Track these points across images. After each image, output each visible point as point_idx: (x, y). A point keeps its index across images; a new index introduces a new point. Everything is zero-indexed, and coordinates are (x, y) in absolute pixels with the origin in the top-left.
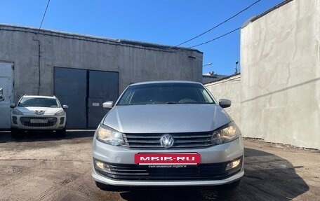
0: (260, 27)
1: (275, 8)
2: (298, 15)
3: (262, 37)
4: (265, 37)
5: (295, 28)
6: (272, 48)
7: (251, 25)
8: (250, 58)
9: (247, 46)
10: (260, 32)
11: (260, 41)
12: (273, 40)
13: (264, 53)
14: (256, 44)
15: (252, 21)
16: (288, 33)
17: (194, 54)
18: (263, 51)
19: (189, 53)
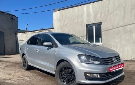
0: (62, 14)
1: (69, 8)
2: (78, 13)
4: (65, 18)
5: (77, 17)
6: (68, 23)
7: (58, 12)
8: (58, 25)
9: (57, 20)
10: (63, 16)
11: (62, 19)
12: (68, 20)
13: (65, 24)
14: (61, 20)
15: (59, 10)
16: (74, 18)
17: (14, 18)
18: (64, 23)
19: (11, 16)
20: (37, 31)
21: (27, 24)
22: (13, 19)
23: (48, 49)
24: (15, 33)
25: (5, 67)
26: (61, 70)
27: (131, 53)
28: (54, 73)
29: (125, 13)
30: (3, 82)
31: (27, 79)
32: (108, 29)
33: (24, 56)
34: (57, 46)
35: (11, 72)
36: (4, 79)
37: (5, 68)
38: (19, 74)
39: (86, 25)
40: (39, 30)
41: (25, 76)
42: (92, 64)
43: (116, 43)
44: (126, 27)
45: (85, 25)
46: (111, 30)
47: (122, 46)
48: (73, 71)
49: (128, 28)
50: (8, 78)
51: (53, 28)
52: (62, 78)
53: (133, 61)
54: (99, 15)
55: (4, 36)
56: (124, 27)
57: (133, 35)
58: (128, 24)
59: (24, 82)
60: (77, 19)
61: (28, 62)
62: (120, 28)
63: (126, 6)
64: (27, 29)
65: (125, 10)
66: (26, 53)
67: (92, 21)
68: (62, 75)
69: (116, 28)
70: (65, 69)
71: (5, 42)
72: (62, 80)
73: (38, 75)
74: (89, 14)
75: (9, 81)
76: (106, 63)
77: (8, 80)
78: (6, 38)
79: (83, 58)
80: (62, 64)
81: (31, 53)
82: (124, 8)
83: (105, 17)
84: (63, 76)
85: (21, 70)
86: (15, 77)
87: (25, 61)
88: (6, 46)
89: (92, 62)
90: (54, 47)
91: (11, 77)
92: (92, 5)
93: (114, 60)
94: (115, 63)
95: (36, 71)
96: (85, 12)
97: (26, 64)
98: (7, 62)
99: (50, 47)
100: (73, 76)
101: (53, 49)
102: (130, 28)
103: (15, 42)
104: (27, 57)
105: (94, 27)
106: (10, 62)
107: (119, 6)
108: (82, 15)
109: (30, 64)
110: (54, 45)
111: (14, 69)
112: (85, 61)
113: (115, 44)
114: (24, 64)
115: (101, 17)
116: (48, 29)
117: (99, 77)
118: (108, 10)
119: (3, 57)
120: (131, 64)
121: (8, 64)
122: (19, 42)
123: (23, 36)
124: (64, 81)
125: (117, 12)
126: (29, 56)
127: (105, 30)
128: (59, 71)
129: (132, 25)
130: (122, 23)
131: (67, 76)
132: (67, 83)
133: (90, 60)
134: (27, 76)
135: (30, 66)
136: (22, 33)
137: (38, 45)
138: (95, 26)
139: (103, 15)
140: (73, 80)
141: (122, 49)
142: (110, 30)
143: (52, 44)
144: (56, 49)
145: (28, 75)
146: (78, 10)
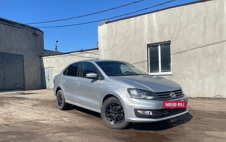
0: (112, 28)
1: (122, 19)
2: (135, 26)
3: (114, 34)
4: (116, 34)
5: (134, 33)
6: (120, 42)
7: (105, 26)
9: (103, 38)
10: (112, 31)
11: (112, 36)
12: (121, 37)
14: (110, 37)
15: (106, 23)
16: (130, 35)
17: (37, 32)
18: (114, 43)
19: (33, 30)
20: (74, 53)
21: (57, 41)
22: (36, 34)
23: (92, 82)
24: (40, 57)
25: (33, 106)
26: (108, 108)
27: (215, 86)
28: (99, 111)
29: (205, 27)
30: (37, 123)
31: (66, 119)
32: (180, 51)
33: (60, 91)
34: (103, 78)
35: (43, 112)
36: (37, 120)
37: (34, 108)
38: (54, 114)
39: (148, 45)
40: (76, 52)
41: (62, 117)
42: (144, 99)
43: (192, 72)
44: (206, 47)
45: (145, 45)
46: (185, 53)
47: (201, 76)
48: (122, 108)
49: (210, 48)
50: (42, 119)
51: (98, 49)
52: (110, 117)
53: (218, 98)
54: (166, 31)
55: (23, 61)
56: (203, 48)
57: (218, 59)
58: (210, 43)
59: (63, 122)
60: (134, 36)
61: (66, 98)
62: (197, 50)
63: (207, 16)
64: (56, 48)
65: (205, 22)
66: (62, 87)
67: (156, 40)
68: (109, 113)
69: (192, 49)
70: (113, 106)
71: (25, 71)
72: (110, 119)
73: (78, 116)
74: (151, 29)
75: (44, 122)
76: (161, 98)
77: (41, 120)
78: (26, 64)
79: (135, 92)
80: (110, 100)
81: (69, 87)
82: (204, 19)
83: (176, 32)
84: (111, 114)
85: (55, 110)
86: (49, 117)
87: (60, 98)
88: (27, 77)
89: (144, 96)
90: (99, 79)
91: (45, 117)
92: (156, 15)
93: (173, 95)
94: (173, 99)
95: (75, 111)
96: (146, 26)
97: (63, 102)
98: (32, 99)
99: (95, 79)
100: (122, 114)
101: (99, 82)
102: (213, 50)
103: (40, 70)
104: (64, 92)
105: (159, 47)
106: (37, 100)
107: (196, 17)
108: (142, 30)
109: (67, 101)
110: (99, 77)
111: (45, 109)
112: (136, 96)
113: (190, 73)
114: (59, 102)
115: (169, 33)
116: (90, 50)
117: (151, 114)
118: (181, 22)
119: (24, 94)
120: (211, 103)
121: (35, 102)
122: (46, 70)
123: (51, 61)
124: (111, 121)
125: (194, 25)
126: (66, 91)
127: (175, 52)
128: (106, 108)
129: (215, 45)
130: (200, 42)
131: (116, 114)
132: (115, 122)
133: (142, 95)
134: (66, 117)
135: (68, 104)
136: (50, 57)
137: (78, 76)
138: (161, 46)
139: (172, 30)
140: (122, 119)
141: (200, 81)
142: (183, 53)
143: (98, 76)
144: (102, 82)
145: (66, 115)
146: (135, 22)
